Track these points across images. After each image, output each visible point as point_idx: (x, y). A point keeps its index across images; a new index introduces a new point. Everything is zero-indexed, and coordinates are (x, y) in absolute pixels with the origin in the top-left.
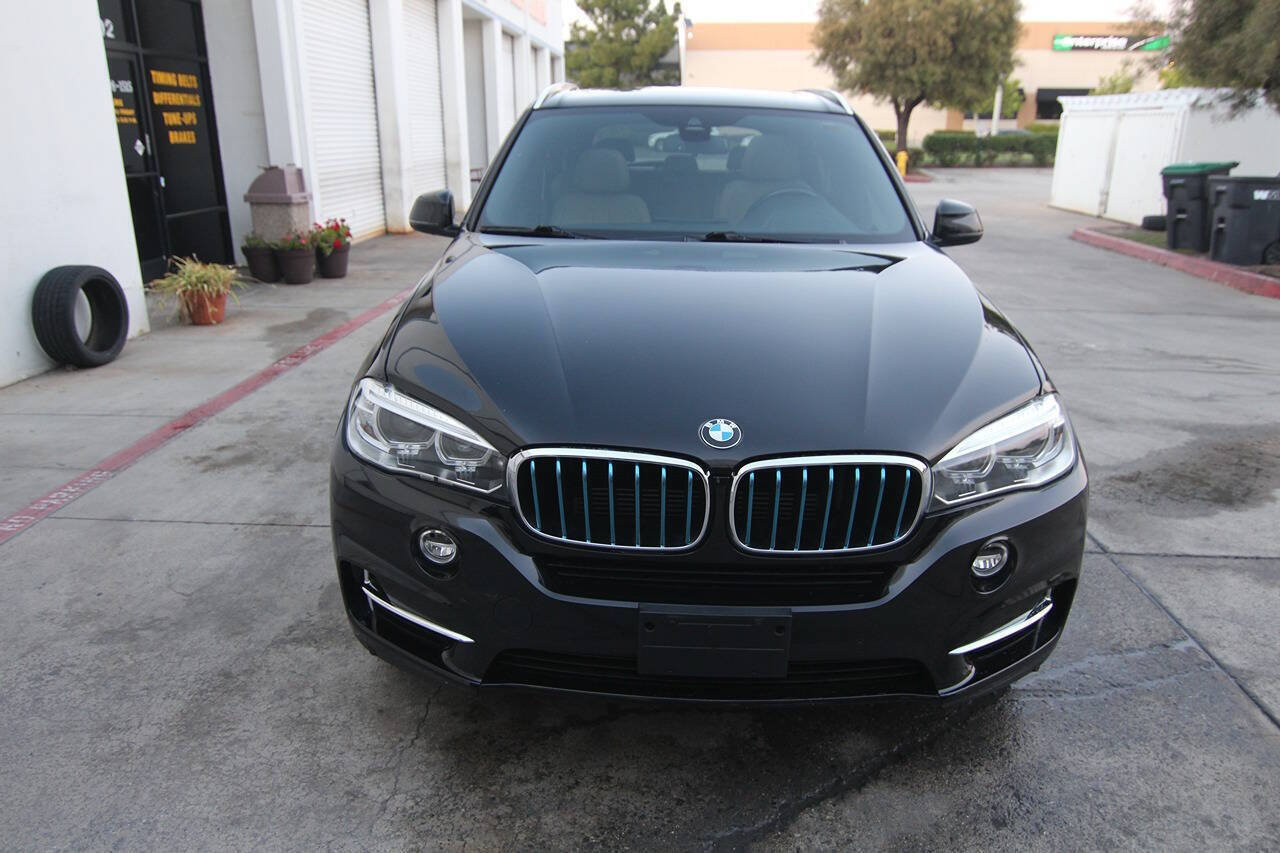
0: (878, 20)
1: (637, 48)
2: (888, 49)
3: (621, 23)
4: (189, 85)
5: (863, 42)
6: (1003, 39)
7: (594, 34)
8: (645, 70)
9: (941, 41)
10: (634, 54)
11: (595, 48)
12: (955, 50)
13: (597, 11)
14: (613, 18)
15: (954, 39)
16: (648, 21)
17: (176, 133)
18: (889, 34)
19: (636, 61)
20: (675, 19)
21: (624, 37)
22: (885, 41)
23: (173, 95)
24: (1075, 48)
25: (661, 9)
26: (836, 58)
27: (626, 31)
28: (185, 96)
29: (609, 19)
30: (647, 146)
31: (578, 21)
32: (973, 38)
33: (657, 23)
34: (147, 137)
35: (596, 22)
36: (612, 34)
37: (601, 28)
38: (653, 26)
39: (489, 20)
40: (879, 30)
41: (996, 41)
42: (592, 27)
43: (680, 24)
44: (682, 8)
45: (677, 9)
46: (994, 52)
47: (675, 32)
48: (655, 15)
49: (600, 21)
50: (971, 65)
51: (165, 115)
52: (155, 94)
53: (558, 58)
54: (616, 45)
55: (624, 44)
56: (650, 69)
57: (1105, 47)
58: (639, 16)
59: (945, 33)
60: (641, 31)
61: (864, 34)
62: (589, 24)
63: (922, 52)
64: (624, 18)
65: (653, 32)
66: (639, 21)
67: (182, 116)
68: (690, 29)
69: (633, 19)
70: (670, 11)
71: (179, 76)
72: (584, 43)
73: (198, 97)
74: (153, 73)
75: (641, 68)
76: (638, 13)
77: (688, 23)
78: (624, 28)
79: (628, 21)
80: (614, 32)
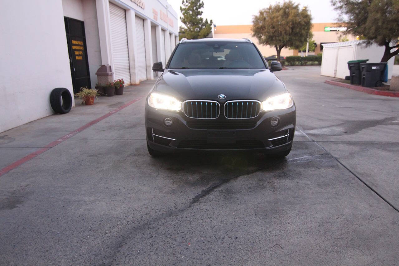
0: (270, 24)
1: (200, 34)
2: (273, 32)
3: (194, 26)
4: (80, 44)
5: (266, 30)
6: (307, 28)
7: (187, 30)
9: (288, 29)
11: (187, 34)
12: (292, 32)
13: (187, 23)
14: (192, 25)
15: (292, 29)
16: (202, 26)
17: (78, 57)
18: (274, 27)
20: (211, 25)
21: (196, 31)
22: (272, 29)
23: (77, 47)
24: (331, 31)
25: (206, 21)
26: (258, 35)
27: (196, 29)
28: (80, 47)
29: (191, 25)
31: (182, 26)
32: (297, 28)
33: (205, 26)
34: (71, 58)
35: (187, 26)
36: (192, 30)
37: (189, 28)
38: (204, 27)
39: (158, 26)
40: (271, 26)
41: (304, 29)
42: (186, 28)
43: (212, 26)
44: (213, 21)
45: (211, 21)
46: (304, 32)
47: (211, 28)
48: (205, 24)
49: (188, 26)
50: (297, 36)
51: (75, 52)
52: (73, 46)
53: (177, 36)
54: (193, 33)
55: (196, 32)
58: (200, 24)
59: (289, 27)
60: (201, 29)
61: (266, 27)
62: (184, 26)
63: (283, 32)
64: (196, 25)
65: (204, 28)
66: (200, 26)
67: (79, 52)
68: (215, 28)
69: (198, 25)
70: (209, 22)
71: (79, 42)
72: (184, 33)
73: (83, 47)
74: (72, 41)
76: (200, 23)
77: (215, 26)
78: (196, 28)
79: (197, 26)
80: (193, 29)
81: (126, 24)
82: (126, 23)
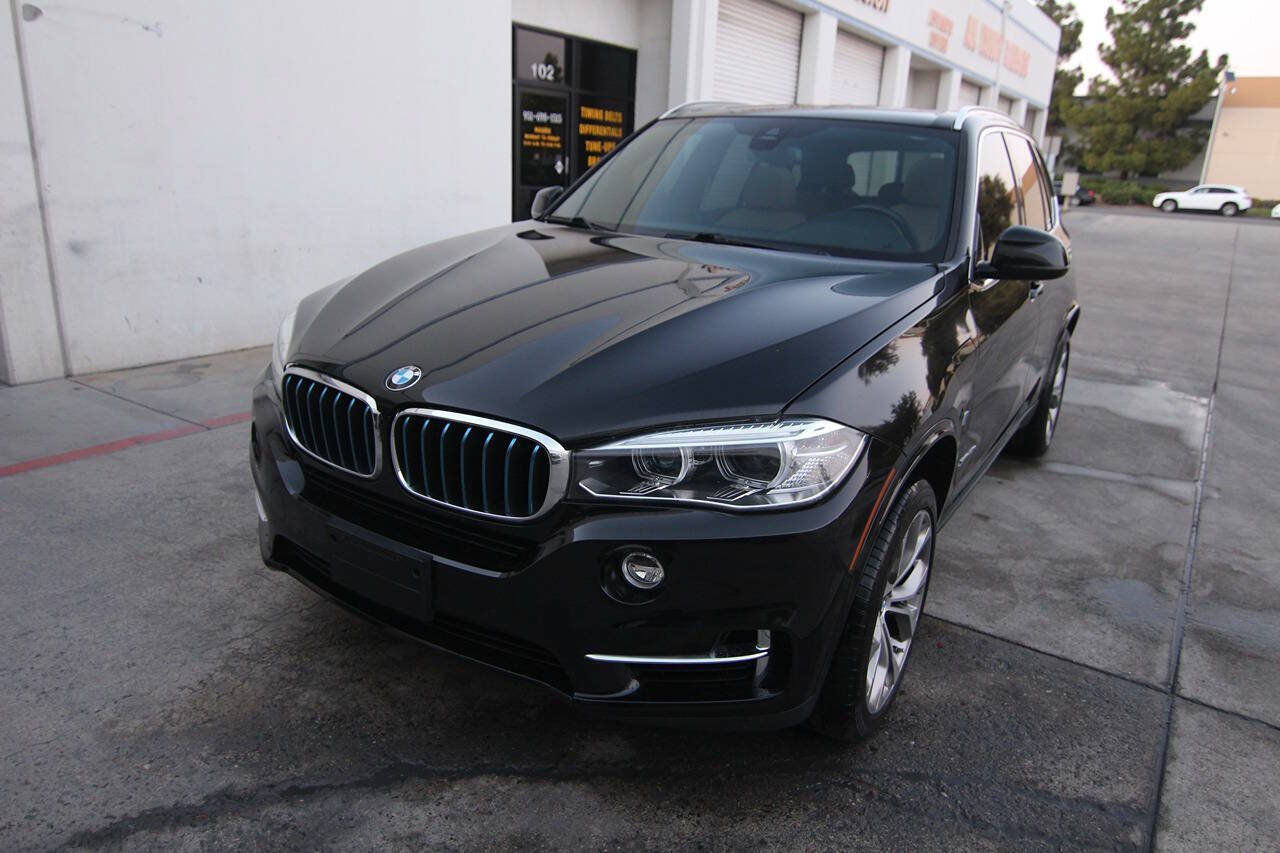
1: (1163, 104)
3: (1149, 78)
4: (614, 120)
7: (1115, 89)
8: (1168, 127)
10: (1158, 109)
11: (1114, 103)
13: (1124, 66)
14: (1141, 73)
16: (1183, 75)
17: (594, 158)
19: (1158, 118)
20: (1215, 73)
21: (1151, 93)
23: (598, 127)
25: (1203, 60)
27: (1155, 85)
28: (609, 128)
29: (1136, 74)
30: (1151, 205)
31: (1100, 76)
33: (1195, 77)
34: (567, 160)
35: (1120, 77)
36: (1136, 90)
37: (1125, 83)
38: (1189, 80)
39: (948, 70)
42: (1114, 81)
43: (1221, 78)
44: (1230, 61)
45: (1223, 60)
47: (1214, 87)
48: (1194, 69)
49: (1125, 76)
51: (587, 143)
52: (581, 126)
53: (1041, 110)
54: (1138, 101)
55: (1149, 99)
56: (1175, 126)
58: (1173, 71)
60: (1172, 86)
62: (1110, 76)
64: (1155, 72)
65: (1186, 86)
66: (1173, 76)
67: (602, 144)
68: (1231, 84)
69: (1165, 73)
70: (1213, 63)
71: (607, 112)
72: (1102, 99)
73: (620, 130)
74: (583, 109)
75: (1163, 124)
76: (1172, 67)
77: (1230, 77)
78: (1152, 83)
79: (1159, 76)
80: (1140, 86)
81: (799, 61)
82: (799, 57)
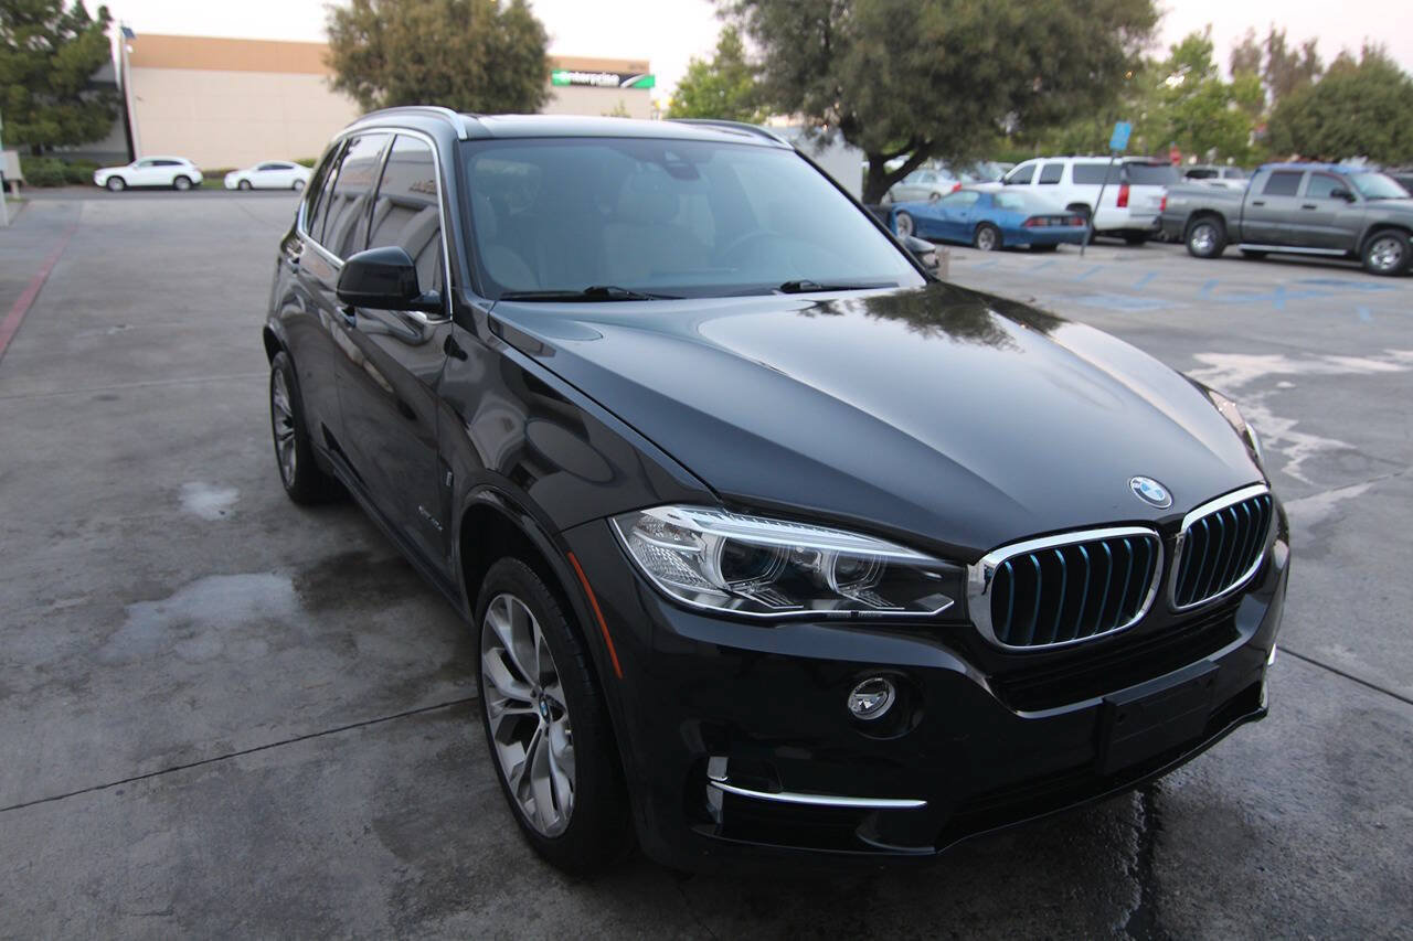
0: (404, 44)
1: (56, 62)
2: (420, 76)
3: (25, 28)
5: (389, 68)
6: (535, 70)
8: (71, 90)
9: (475, 69)
10: (53, 68)
12: (491, 79)
14: (11, 21)
15: (488, 68)
16: (63, 28)
18: (419, 60)
19: (56, 79)
20: (104, 26)
21: (33, 47)
22: (416, 67)
24: (573, 84)
25: (81, 12)
26: (358, 83)
27: (34, 39)
30: (94, 184)
32: (505, 68)
33: (79, 32)
36: (12, 42)
38: (72, 34)
40: (408, 55)
41: (528, 73)
43: (114, 34)
44: (113, 13)
45: (104, 12)
46: (528, 84)
47: (107, 44)
48: (73, 21)
50: (509, 97)
54: (22, 57)
55: (33, 55)
56: (79, 89)
57: (600, 83)
58: (50, 21)
59: (478, 61)
60: (57, 40)
61: (388, 57)
63: (458, 80)
64: (28, 22)
65: (71, 41)
66: (51, 26)
68: (130, 41)
69: (41, 24)
70: (94, 16)
75: (65, 86)
76: (49, 16)
77: (127, 32)
78: (31, 34)
79: (35, 27)
80: (16, 39)
